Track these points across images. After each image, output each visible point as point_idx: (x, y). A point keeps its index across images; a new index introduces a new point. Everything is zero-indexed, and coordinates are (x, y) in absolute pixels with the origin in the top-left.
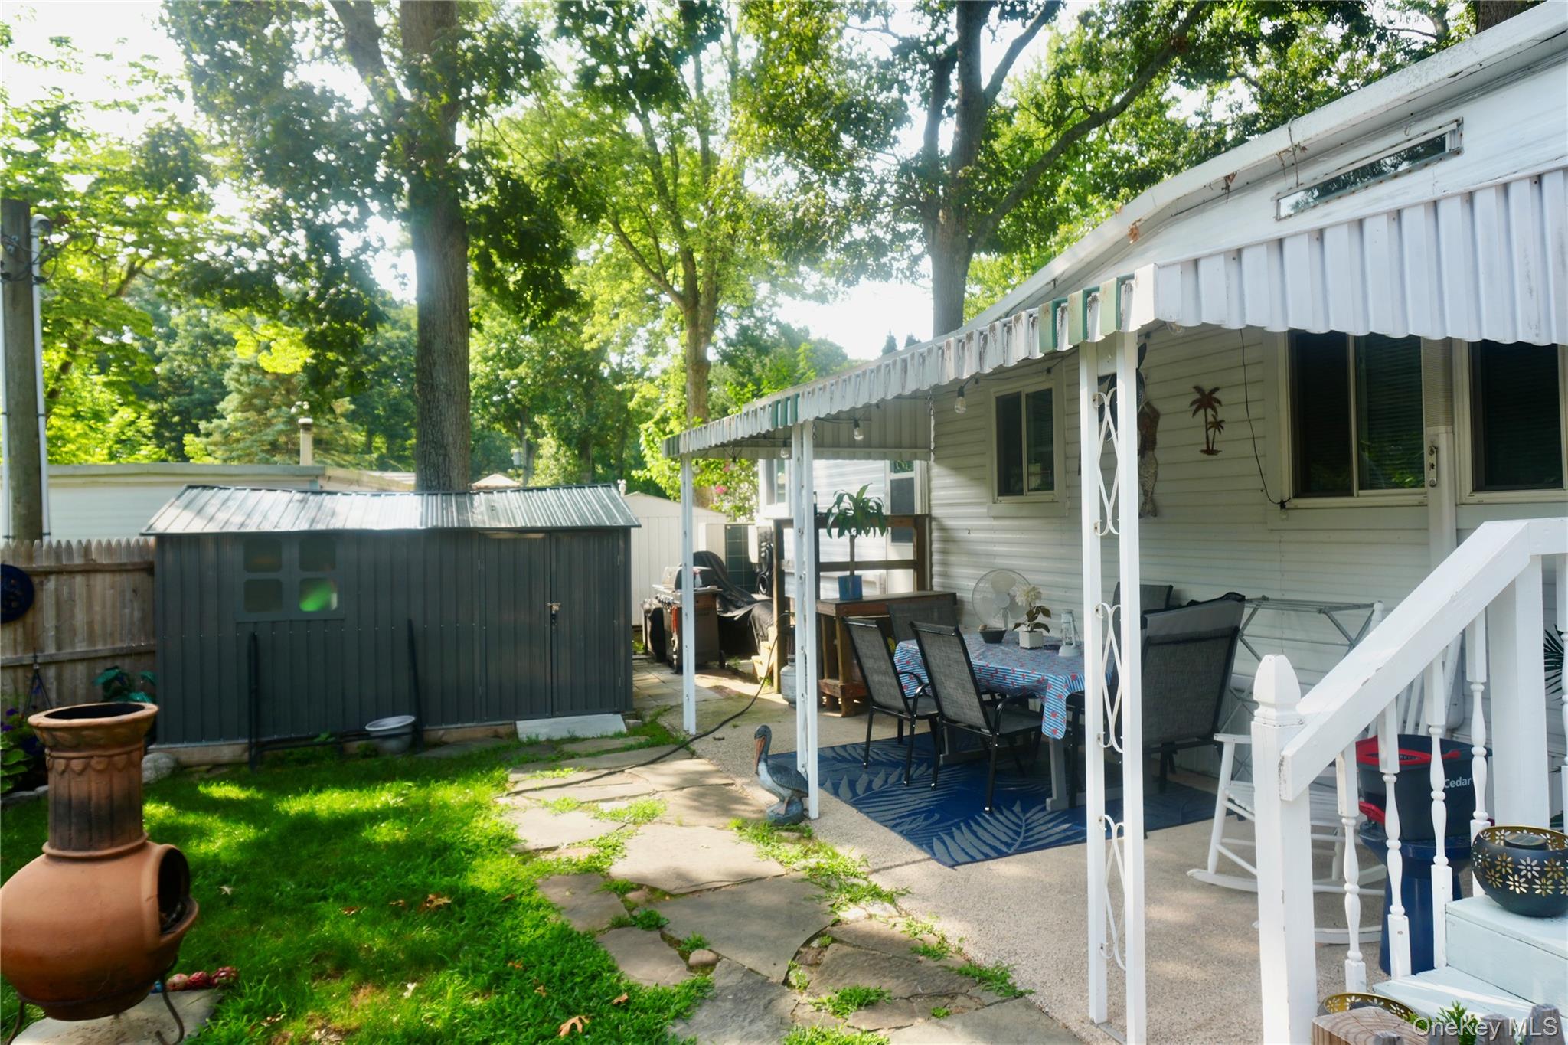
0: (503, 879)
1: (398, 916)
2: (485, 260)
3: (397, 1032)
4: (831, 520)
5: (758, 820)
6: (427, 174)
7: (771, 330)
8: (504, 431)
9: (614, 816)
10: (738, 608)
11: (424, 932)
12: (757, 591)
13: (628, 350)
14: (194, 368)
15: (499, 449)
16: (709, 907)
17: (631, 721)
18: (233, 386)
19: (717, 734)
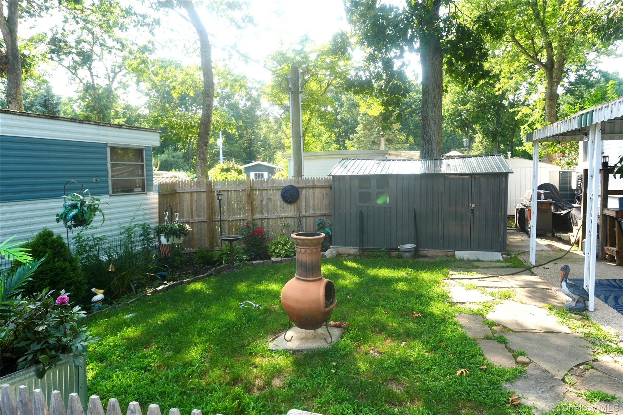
0: (441, 311)
1: (402, 317)
2: (450, 63)
3: (397, 357)
4: (616, 170)
5: (560, 307)
6: (426, 32)
7: (596, 75)
8: (460, 132)
9: (492, 294)
10: (564, 210)
11: (410, 325)
12: (575, 203)
13: (517, 93)
14: (349, 116)
15: (458, 139)
16: (530, 339)
17: (505, 256)
18: (360, 121)
19: (546, 266)
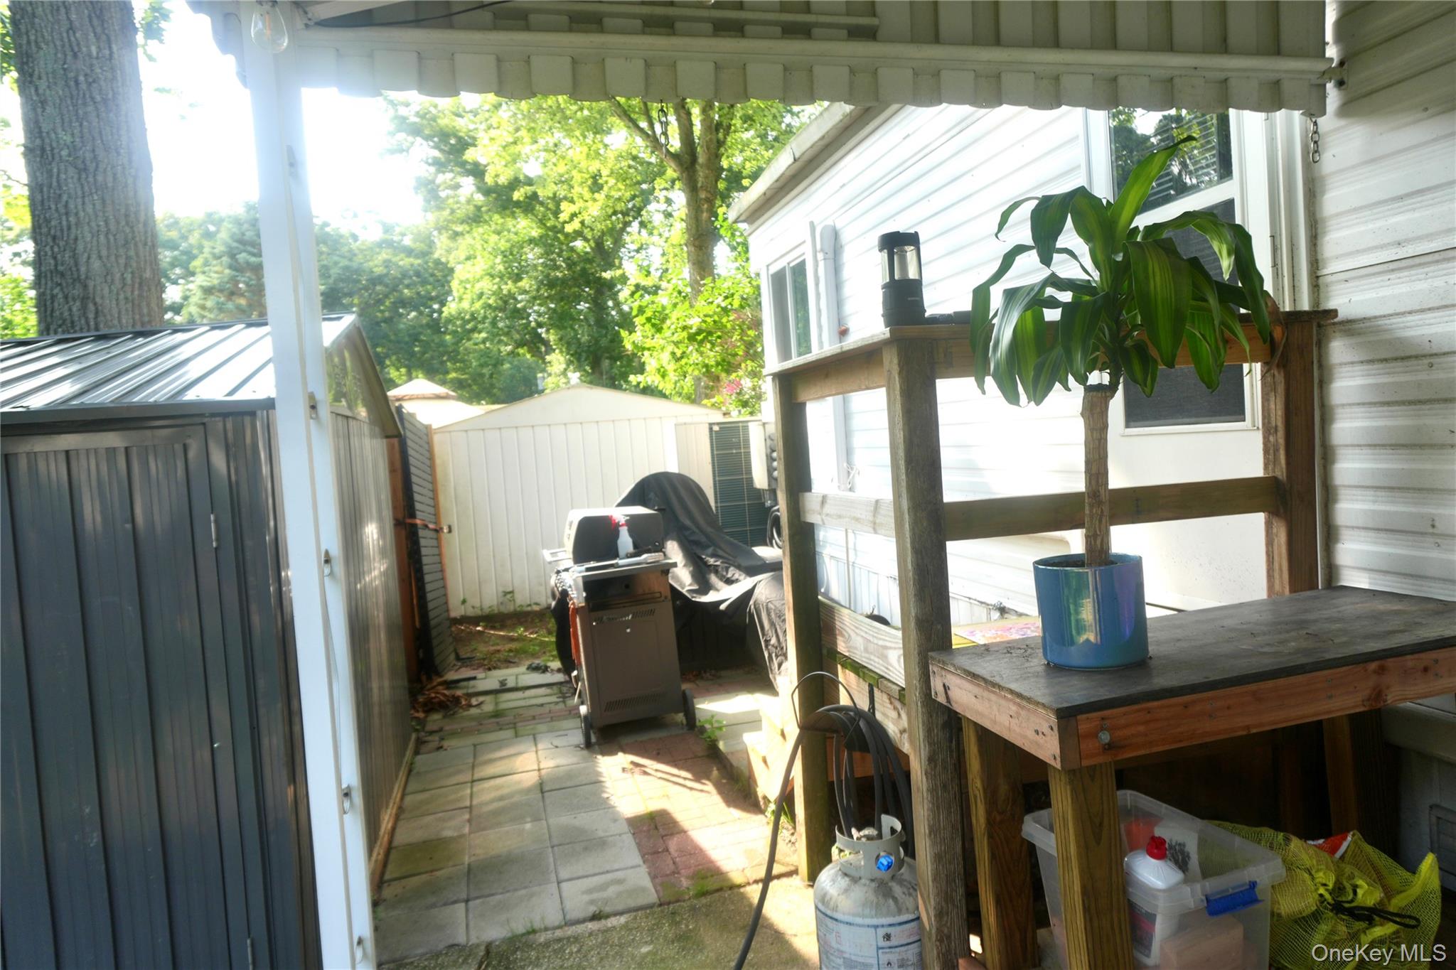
8: (528, 356)
10: (729, 581)
